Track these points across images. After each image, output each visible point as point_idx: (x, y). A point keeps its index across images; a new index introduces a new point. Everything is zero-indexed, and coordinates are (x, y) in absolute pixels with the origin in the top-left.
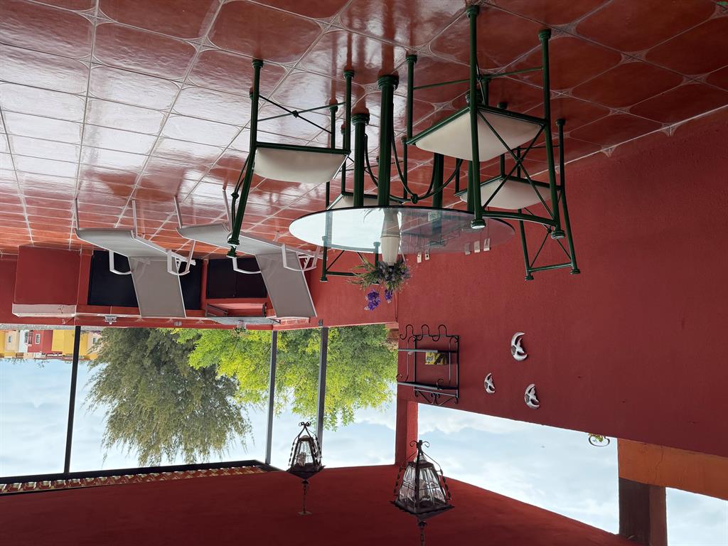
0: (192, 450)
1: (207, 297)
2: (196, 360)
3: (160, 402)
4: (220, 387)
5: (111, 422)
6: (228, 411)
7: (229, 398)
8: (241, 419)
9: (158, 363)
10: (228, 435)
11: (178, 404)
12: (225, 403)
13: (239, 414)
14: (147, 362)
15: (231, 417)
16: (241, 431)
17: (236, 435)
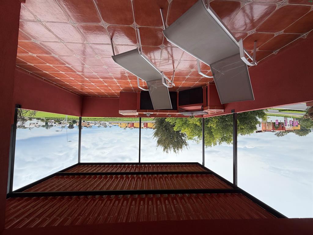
0: (175, 149)
1: (179, 105)
2: (175, 129)
3: (167, 138)
4: (180, 135)
5: (158, 142)
6: (183, 140)
7: (182, 137)
8: (186, 142)
9: (166, 129)
10: (183, 146)
11: (171, 138)
12: (182, 139)
13: (185, 141)
14: (164, 129)
15: (183, 142)
16: (186, 145)
17: (185, 146)
